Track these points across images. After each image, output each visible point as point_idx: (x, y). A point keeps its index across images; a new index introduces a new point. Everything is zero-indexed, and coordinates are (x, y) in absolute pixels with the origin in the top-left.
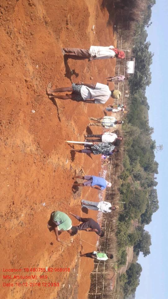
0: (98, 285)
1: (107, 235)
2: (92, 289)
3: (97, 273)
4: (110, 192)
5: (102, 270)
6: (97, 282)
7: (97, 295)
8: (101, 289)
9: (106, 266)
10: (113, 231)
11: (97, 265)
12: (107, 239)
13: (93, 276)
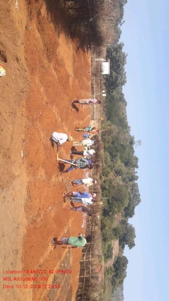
0: (86, 270)
1: (92, 229)
2: (82, 273)
3: (85, 260)
4: (92, 191)
5: (89, 258)
6: (85, 267)
7: (86, 277)
8: (89, 273)
9: (92, 254)
10: (96, 225)
11: (84, 254)
12: (92, 232)
13: (82, 263)
